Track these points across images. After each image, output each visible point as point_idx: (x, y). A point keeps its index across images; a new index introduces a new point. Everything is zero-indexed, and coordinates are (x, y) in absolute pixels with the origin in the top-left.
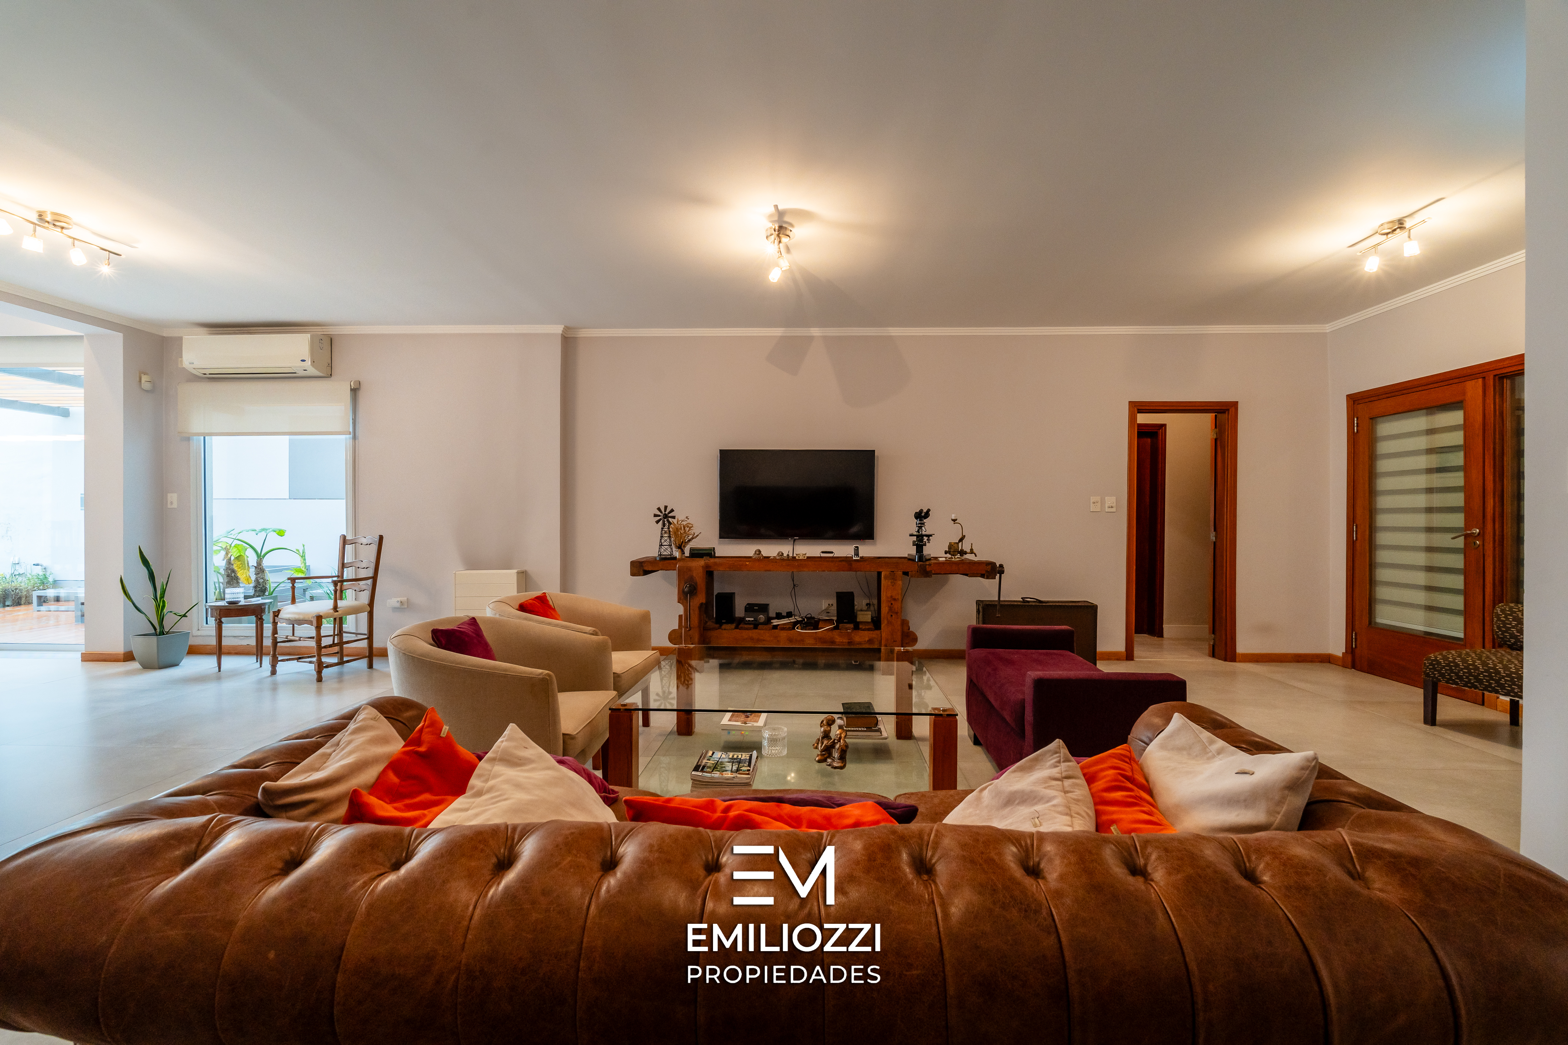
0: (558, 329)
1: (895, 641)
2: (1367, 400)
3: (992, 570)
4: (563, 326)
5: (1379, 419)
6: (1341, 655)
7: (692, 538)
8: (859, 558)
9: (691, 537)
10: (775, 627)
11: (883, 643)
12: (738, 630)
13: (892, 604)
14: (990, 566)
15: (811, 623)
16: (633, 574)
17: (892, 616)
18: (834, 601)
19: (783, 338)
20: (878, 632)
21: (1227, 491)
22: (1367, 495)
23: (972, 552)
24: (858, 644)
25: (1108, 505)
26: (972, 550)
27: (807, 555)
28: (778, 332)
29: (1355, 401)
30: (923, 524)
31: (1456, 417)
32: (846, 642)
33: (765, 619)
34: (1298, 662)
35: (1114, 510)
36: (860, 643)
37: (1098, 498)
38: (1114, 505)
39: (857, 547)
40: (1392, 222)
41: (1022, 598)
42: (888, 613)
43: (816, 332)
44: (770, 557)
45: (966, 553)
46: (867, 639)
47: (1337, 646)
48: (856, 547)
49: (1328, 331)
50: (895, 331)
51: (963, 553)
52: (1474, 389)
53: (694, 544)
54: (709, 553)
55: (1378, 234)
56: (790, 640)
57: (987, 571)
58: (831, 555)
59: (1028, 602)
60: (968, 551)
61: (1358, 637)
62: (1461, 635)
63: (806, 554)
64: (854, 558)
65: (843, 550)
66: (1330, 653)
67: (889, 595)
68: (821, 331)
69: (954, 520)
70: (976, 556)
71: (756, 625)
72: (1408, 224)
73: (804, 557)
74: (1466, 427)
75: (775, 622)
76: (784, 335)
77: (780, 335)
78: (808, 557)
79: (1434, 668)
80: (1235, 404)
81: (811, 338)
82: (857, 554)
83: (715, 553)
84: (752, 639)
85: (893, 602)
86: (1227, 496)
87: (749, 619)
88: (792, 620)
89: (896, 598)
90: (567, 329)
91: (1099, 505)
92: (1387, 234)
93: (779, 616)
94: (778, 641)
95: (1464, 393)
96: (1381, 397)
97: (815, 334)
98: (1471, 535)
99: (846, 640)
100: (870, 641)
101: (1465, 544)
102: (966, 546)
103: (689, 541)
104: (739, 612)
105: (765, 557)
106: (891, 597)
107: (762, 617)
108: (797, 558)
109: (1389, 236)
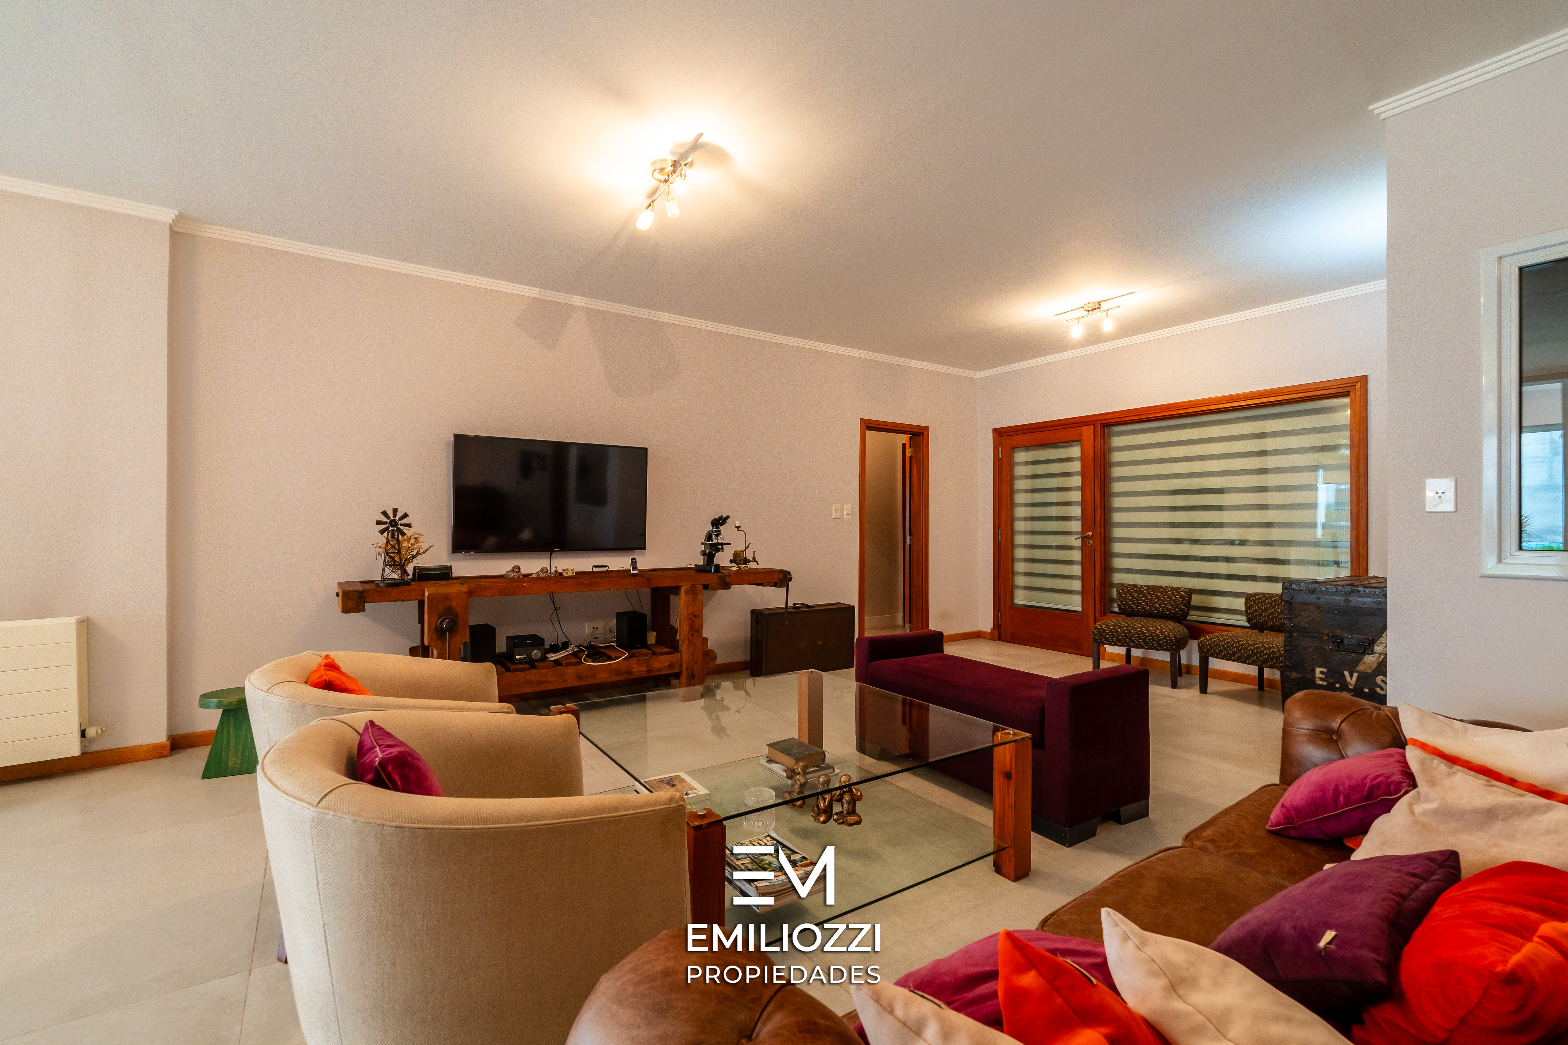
0: (167, 215)
1: (696, 663)
2: (1008, 434)
3: (782, 579)
4: (177, 213)
5: (1016, 450)
6: (990, 631)
7: (418, 554)
8: (637, 572)
9: (414, 553)
10: (557, 662)
11: (684, 667)
12: (510, 673)
13: (692, 621)
14: (782, 574)
15: (595, 653)
16: (346, 610)
17: (693, 634)
18: (613, 623)
19: (536, 302)
20: (678, 655)
21: (923, 502)
22: (1009, 506)
23: (754, 560)
24: (657, 671)
25: (846, 513)
26: (754, 558)
27: (576, 570)
28: (532, 292)
29: (1000, 434)
30: (719, 531)
31: (1075, 451)
32: (644, 671)
33: (542, 655)
34: (964, 639)
35: (850, 517)
36: (659, 670)
37: (839, 505)
38: (850, 512)
39: (635, 559)
40: (1094, 302)
41: (793, 604)
42: (689, 631)
43: (578, 301)
44: (532, 574)
45: (749, 561)
46: (667, 664)
47: (986, 624)
48: (632, 559)
49: (978, 377)
50: (666, 317)
51: (746, 561)
52: (1088, 432)
53: (422, 562)
54: (444, 575)
55: (1083, 309)
56: (580, 677)
57: (780, 579)
58: (605, 569)
59: (799, 608)
60: (751, 559)
61: (1003, 616)
62: (1080, 609)
63: (574, 569)
64: (632, 572)
65: (618, 562)
66: (980, 630)
67: (690, 612)
68: (585, 302)
69: (738, 527)
70: (758, 564)
71: (532, 664)
72: (1104, 306)
73: (573, 573)
74: (1083, 458)
75: (552, 657)
76: (540, 297)
77: (533, 296)
78: (577, 573)
79: (1101, 635)
80: (927, 429)
81: (573, 307)
82: (634, 567)
83: (452, 573)
84: (530, 682)
85: (694, 620)
86: (923, 505)
87: (520, 657)
88: (570, 650)
89: (697, 614)
90: (180, 218)
91: (839, 512)
92: (1088, 311)
93: (554, 649)
94: (564, 680)
95: (1081, 435)
96: (1020, 432)
97: (577, 304)
98: (1087, 537)
99: (644, 669)
100: (671, 666)
101: (1082, 543)
102: (749, 556)
103: (414, 557)
104: (501, 646)
105: (525, 576)
106: (692, 613)
107: (536, 653)
108: (565, 574)
109: (1090, 312)
